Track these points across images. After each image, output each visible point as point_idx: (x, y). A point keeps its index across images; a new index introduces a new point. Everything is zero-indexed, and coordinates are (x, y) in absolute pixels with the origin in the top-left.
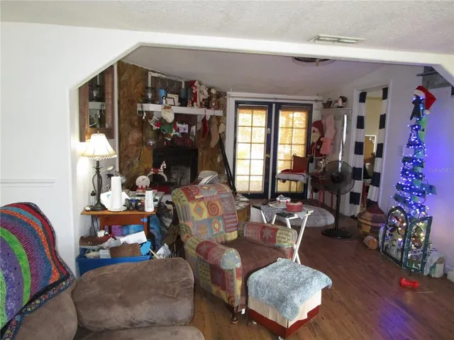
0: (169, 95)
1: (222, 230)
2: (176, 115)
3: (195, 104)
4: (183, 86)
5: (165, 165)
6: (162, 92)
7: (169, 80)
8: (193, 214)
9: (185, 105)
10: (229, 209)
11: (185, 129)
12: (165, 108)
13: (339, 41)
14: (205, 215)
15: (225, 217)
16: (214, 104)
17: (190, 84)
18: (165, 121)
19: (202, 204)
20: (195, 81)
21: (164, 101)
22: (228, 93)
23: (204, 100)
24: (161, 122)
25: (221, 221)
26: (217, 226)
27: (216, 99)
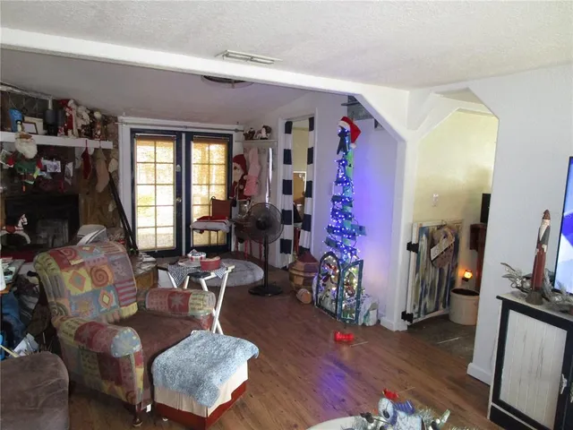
0: (27, 119)
1: (114, 304)
2: (41, 148)
3: (70, 132)
4: (50, 107)
5: (25, 220)
6: (16, 115)
7: (27, 98)
8: (69, 286)
9: (55, 134)
10: (124, 274)
11: (56, 167)
12: (22, 137)
13: (252, 59)
14: (88, 286)
15: (117, 286)
16: (99, 133)
17: (61, 104)
18: (23, 156)
19: (82, 272)
20: (68, 100)
21: (19, 128)
22: (120, 118)
23: (83, 126)
24: (15, 157)
25: (112, 292)
26: (106, 299)
27: (102, 125)
